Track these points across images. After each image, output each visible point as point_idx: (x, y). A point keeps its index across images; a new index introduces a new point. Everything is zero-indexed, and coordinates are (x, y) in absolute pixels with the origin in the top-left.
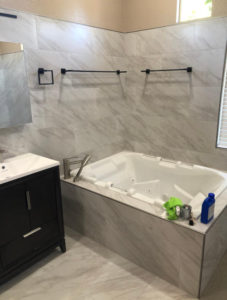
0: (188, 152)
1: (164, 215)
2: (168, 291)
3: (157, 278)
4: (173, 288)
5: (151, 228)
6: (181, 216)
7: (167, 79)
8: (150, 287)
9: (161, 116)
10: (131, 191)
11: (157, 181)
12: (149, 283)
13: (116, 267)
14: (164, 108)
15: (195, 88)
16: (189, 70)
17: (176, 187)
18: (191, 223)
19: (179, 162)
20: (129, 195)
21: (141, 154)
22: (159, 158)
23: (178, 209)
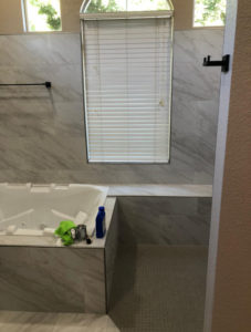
0: (60, 172)
1: (59, 243)
2: (76, 322)
3: (60, 314)
4: (80, 315)
5: (46, 263)
6: (78, 237)
7: (23, 95)
8: (56, 327)
9: (22, 136)
10: (12, 228)
11: (31, 210)
12: (55, 324)
13: (10, 325)
14: (25, 126)
15: (57, 105)
16: (48, 85)
17: (54, 211)
18: (89, 242)
19: (53, 185)
20: (10, 234)
21: (6, 184)
22: (29, 185)
23: (73, 232)
